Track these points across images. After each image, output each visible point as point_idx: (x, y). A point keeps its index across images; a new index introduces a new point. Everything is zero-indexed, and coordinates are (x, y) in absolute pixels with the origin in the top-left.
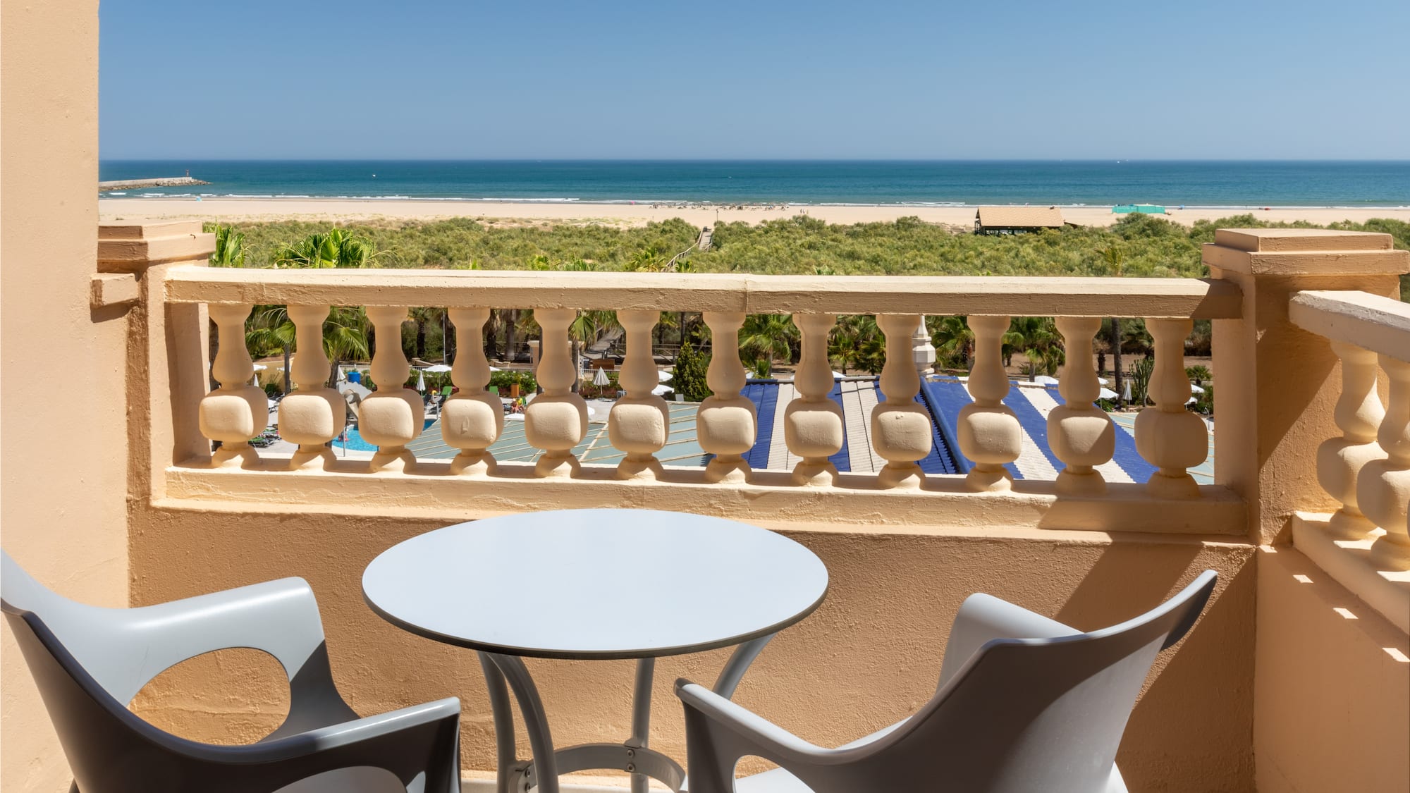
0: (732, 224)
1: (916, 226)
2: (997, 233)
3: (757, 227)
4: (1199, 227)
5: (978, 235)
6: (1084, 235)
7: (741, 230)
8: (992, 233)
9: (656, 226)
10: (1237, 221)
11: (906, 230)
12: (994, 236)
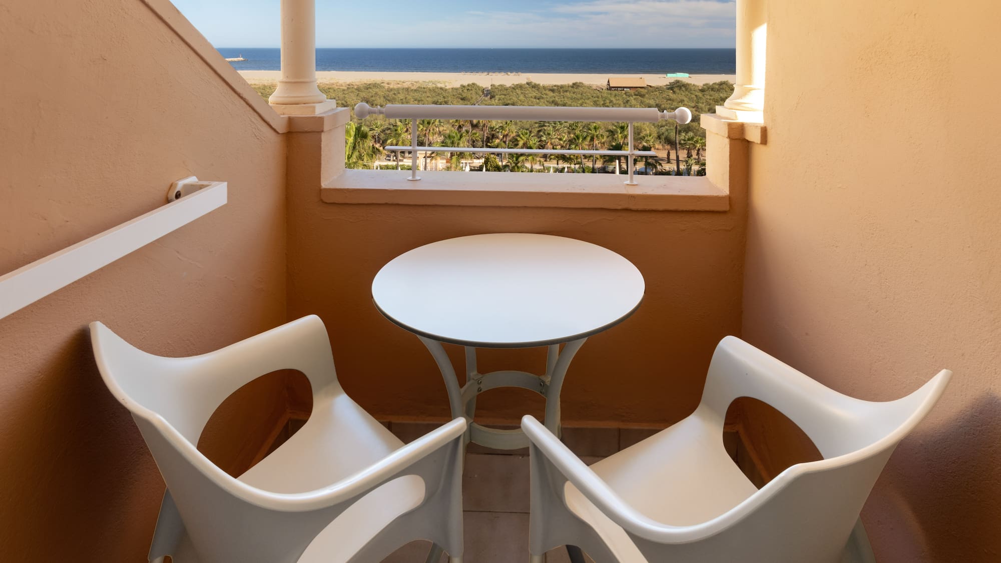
0: (499, 86)
1: (582, 87)
2: (617, 90)
3: (510, 87)
4: (705, 87)
5: (609, 91)
6: (656, 91)
7: (503, 89)
8: (615, 90)
9: (464, 87)
10: (721, 84)
11: (576, 88)
12: (616, 92)
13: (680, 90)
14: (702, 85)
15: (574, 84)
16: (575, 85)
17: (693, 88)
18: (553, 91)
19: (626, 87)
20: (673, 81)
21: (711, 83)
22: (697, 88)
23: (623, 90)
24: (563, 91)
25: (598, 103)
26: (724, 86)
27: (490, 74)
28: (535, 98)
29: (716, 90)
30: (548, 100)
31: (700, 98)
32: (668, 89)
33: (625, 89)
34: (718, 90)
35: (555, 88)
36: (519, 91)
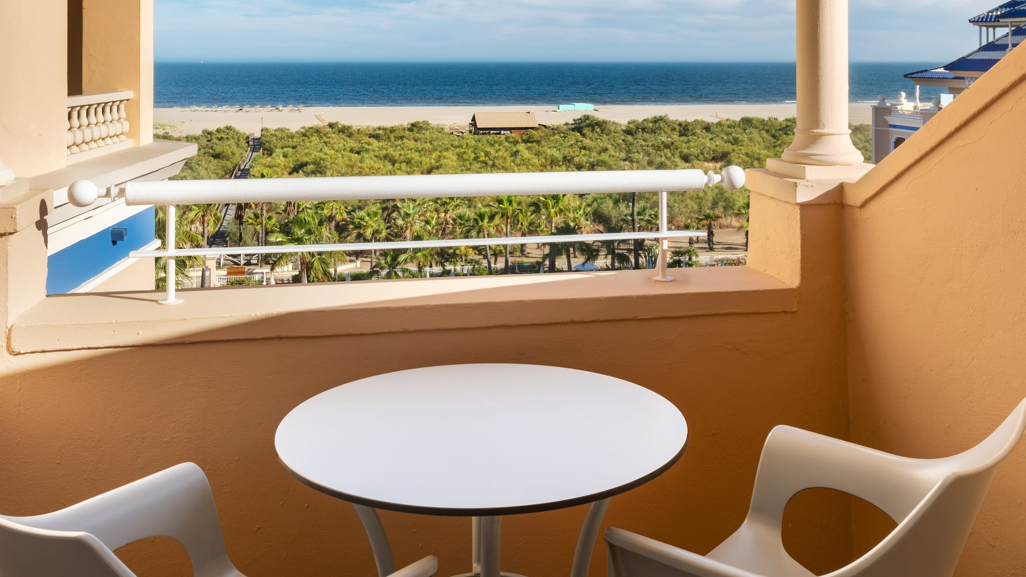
0: (276, 131)
1: (427, 129)
2: (489, 133)
3: (297, 132)
4: (631, 126)
5: (476, 136)
6: (554, 134)
7: (284, 136)
8: (485, 134)
9: (210, 133)
10: (656, 121)
11: (418, 132)
12: (488, 137)
13: (592, 131)
14: (626, 123)
15: (413, 125)
16: (414, 127)
17: (612, 128)
18: (376, 137)
19: (505, 129)
20: (579, 117)
21: (640, 120)
22: (619, 129)
23: (500, 134)
24: (395, 137)
25: (465, 157)
26: (662, 124)
27: (246, 108)
28: (351, 151)
29: (650, 130)
30: (376, 153)
31: (631, 144)
32: (573, 130)
33: (502, 132)
34: (653, 131)
35: (381, 132)
36: (315, 139)
